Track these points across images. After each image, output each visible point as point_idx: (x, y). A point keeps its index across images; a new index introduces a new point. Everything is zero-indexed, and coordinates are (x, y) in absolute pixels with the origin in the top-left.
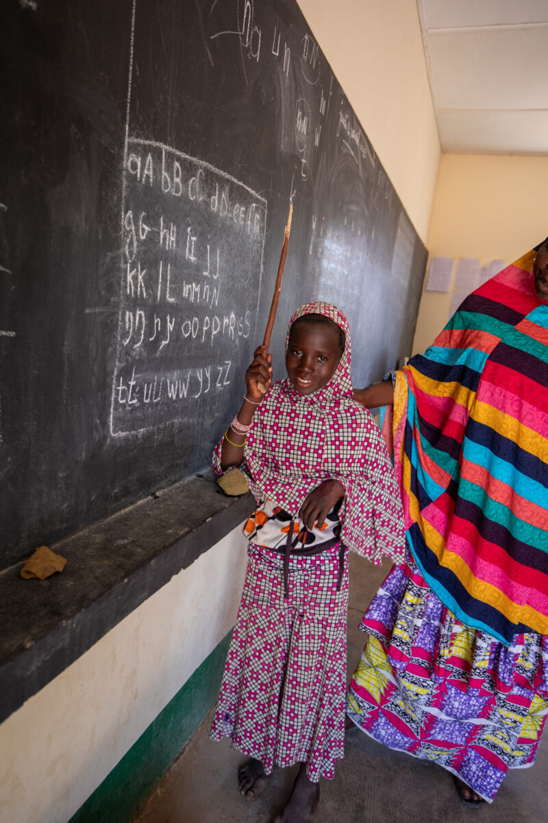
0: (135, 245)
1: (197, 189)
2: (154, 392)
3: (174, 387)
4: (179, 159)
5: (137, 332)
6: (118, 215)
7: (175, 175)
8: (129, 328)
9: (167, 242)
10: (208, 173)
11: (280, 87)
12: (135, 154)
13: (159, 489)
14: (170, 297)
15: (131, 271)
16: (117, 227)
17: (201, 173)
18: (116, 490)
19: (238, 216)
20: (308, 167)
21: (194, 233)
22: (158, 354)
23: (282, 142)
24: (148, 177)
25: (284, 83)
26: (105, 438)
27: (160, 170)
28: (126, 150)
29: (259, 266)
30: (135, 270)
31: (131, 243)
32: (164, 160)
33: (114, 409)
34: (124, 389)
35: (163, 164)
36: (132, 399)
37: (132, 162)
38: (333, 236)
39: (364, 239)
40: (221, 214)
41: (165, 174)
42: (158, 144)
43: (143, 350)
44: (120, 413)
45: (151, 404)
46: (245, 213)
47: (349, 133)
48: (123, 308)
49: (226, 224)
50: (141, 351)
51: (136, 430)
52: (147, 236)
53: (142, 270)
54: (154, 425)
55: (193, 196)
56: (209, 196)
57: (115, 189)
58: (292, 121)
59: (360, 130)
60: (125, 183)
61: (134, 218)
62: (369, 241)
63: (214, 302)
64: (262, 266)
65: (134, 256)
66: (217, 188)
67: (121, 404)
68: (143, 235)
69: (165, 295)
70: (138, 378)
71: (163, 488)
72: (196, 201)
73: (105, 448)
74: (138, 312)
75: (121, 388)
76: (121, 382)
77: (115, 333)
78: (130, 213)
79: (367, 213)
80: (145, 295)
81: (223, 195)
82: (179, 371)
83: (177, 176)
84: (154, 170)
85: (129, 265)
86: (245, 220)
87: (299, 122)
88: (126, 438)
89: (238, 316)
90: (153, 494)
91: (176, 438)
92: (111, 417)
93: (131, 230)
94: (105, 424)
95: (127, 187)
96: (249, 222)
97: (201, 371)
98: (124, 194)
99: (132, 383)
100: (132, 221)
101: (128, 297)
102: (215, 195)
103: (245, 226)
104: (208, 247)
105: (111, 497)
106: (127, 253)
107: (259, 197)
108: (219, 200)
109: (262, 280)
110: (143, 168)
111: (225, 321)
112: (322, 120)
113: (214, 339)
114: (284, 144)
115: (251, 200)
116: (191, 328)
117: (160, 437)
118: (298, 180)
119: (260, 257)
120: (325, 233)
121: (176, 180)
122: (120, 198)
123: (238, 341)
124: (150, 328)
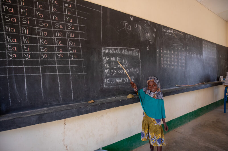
1: (119, 51)
2: (113, 81)
3: (118, 80)
4: (113, 48)
5: (108, 73)
8: (106, 72)
9: (113, 60)
10: (120, 48)
11: (138, 31)
12: (104, 50)
16: (102, 59)
18: (107, 95)
19: (130, 53)
20: (152, 41)
21: (119, 57)
22: (113, 75)
24: (107, 52)
25: (140, 31)
26: (103, 87)
27: (110, 50)
28: (102, 49)
31: (105, 61)
33: (105, 83)
36: (108, 82)
38: (167, 51)
39: (183, 50)
40: (125, 54)
42: (108, 47)
45: (113, 83)
46: (133, 52)
47: (167, 31)
49: (127, 55)
50: (109, 75)
51: (110, 86)
52: (108, 59)
53: (108, 64)
54: (114, 86)
56: (122, 52)
58: (144, 35)
59: (172, 30)
60: (103, 54)
62: (186, 50)
63: (126, 67)
64: (140, 60)
66: (124, 50)
69: (113, 67)
71: (118, 97)
72: (119, 53)
73: (103, 89)
74: (108, 70)
75: (106, 80)
77: (103, 73)
78: (104, 57)
79: (182, 44)
80: (109, 67)
82: (119, 78)
83: (113, 50)
84: (108, 51)
85: (105, 64)
86: (133, 53)
87: (146, 35)
88: (108, 88)
89: (134, 69)
90: (116, 97)
91: (120, 89)
93: (105, 59)
94: (103, 85)
97: (125, 78)
98: (103, 55)
99: (108, 80)
101: (105, 68)
104: (123, 59)
108: (125, 52)
109: (141, 62)
110: (106, 51)
111: (130, 70)
112: (155, 32)
113: (128, 73)
114: (142, 39)
115: (134, 50)
116: (121, 71)
117: (116, 88)
118: (149, 44)
119: (139, 59)
120: (163, 51)
121: (113, 51)
122: (102, 56)
123: (135, 73)
124: (111, 72)
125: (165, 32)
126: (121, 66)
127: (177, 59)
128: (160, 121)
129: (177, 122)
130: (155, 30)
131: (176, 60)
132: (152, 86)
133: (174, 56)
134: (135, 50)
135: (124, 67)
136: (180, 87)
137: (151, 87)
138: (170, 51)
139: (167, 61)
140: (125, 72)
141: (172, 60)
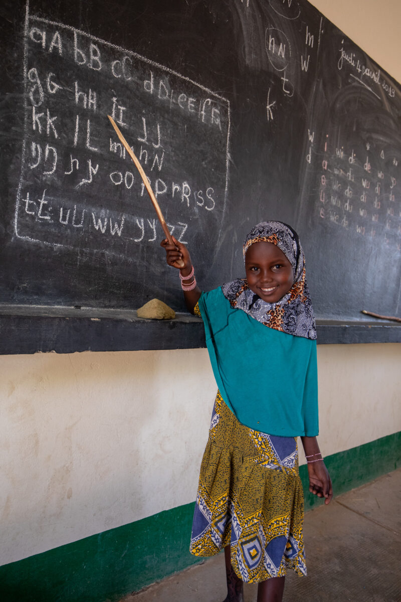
0: (42, 94)
1: (124, 70)
2: (74, 218)
3: (103, 222)
4: (95, 43)
5: (46, 164)
6: (19, 68)
7: (92, 54)
8: (37, 156)
9: (85, 103)
10: (137, 61)
11: (238, 13)
12: (38, 28)
13: (86, 305)
14: (90, 146)
15: (36, 113)
16: (19, 76)
17: (127, 59)
18: (25, 285)
19: (185, 104)
20: (293, 86)
22: (77, 188)
23: (247, 57)
24: (55, 49)
25: (243, 11)
26: (9, 234)
27: (72, 46)
28: (27, 23)
29: (225, 153)
30: (43, 114)
31: (36, 92)
32: (76, 40)
33: (18, 215)
34: (32, 204)
35: (76, 43)
36: (43, 214)
37: (35, 34)
38: (347, 154)
40: (159, 97)
41: (77, 50)
42: (67, 27)
43: (56, 179)
44: (27, 221)
45: (69, 226)
46: (197, 103)
47: (359, 70)
48: (28, 139)
49: (168, 107)
50: (54, 179)
51: (52, 242)
52: (56, 92)
53: (52, 116)
54: (75, 246)
55: (118, 75)
56: (142, 79)
57: (14, 49)
58: (261, 44)
59: (379, 71)
60: (26, 47)
61: (39, 75)
63: (156, 167)
64: (228, 154)
65: (40, 103)
66: (152, 76)
67: (28, 214)
68: (52, 90)
69: (85, 143)
70: (50, 200)
71: (92, 306)
72: (123, 80)
73: (8, 244)
74: (47, 147)
75: (27, 201)
76: (28, 196)
77: (18, 155)
78: (34, 70)
80: (56, 136)
81: (161, 83)
82: (108, 211)
83: (94, 54)
84: (64, 46)
85: (34, 108)
86: (196, 109)
87: (272, 46)
88: (36, 245)
89: (194, 188)
90: (78, 307)
91: (109, 268)
92: (16, 221)
93: (36, 83)
94: (8, 224)
95: (29, 51)
96: (203, 112)
97: (142, 220)
98: (25, 55)
99: (43, 202)
100: (37, 76)
101: (35, 133)
102: (149, 80)
103: (197, 114)
104: (144, 120)
105: (19, 289)
106: (32, 98)
107: (217, 95)
108: (156, 84)
109: (231, 167)
110: (49, 40)
111: (175, 187)
112: (311, 51)
113: (159, 198)
114: (250, 60)
115: (205, 95)
116: (124, 179)
117: (85, 260)
118: (277, 94)
119: (225, 146)
120: (332, 150)
121: (92, 57)
122: (21, 56)
123: (196, 210)
124: (64, 164)
125: (348, 69)
126: (128, 154)
127: (381, 200)
128: (293, 448)
129: (348, 467)
130: (310, 39)
131: (376, 205)
132: (265, 272)
133: (373, 185)
134: (212, 97)
135: (142, 162)
136: (380, 321)
137: (261, 275)
138: (360, 159)
139: (341, 196)
140: (146, 189)
141: (363, 198)
